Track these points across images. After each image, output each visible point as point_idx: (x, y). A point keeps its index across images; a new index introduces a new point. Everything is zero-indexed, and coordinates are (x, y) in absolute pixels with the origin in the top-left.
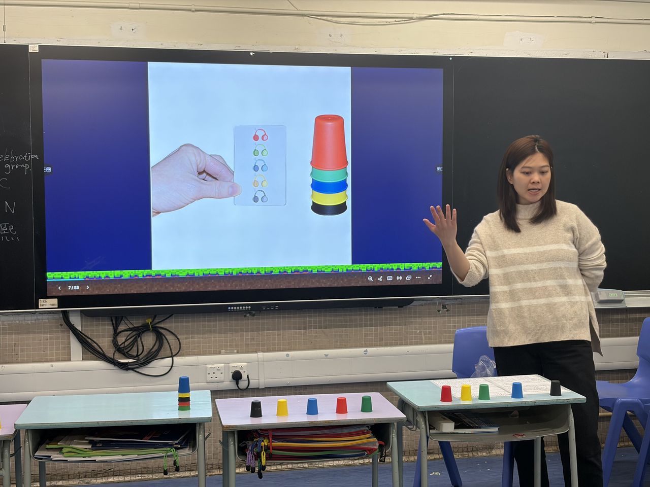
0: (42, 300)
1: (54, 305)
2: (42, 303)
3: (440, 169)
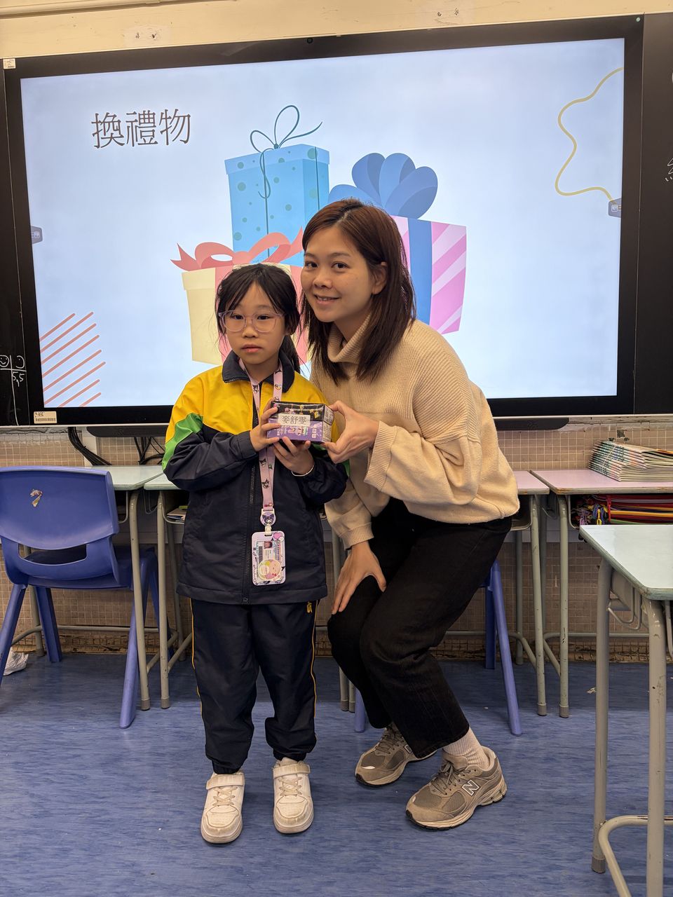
0: (37, 413)
1: (52, 419)
2: (38, 418)
3: (617, 208)
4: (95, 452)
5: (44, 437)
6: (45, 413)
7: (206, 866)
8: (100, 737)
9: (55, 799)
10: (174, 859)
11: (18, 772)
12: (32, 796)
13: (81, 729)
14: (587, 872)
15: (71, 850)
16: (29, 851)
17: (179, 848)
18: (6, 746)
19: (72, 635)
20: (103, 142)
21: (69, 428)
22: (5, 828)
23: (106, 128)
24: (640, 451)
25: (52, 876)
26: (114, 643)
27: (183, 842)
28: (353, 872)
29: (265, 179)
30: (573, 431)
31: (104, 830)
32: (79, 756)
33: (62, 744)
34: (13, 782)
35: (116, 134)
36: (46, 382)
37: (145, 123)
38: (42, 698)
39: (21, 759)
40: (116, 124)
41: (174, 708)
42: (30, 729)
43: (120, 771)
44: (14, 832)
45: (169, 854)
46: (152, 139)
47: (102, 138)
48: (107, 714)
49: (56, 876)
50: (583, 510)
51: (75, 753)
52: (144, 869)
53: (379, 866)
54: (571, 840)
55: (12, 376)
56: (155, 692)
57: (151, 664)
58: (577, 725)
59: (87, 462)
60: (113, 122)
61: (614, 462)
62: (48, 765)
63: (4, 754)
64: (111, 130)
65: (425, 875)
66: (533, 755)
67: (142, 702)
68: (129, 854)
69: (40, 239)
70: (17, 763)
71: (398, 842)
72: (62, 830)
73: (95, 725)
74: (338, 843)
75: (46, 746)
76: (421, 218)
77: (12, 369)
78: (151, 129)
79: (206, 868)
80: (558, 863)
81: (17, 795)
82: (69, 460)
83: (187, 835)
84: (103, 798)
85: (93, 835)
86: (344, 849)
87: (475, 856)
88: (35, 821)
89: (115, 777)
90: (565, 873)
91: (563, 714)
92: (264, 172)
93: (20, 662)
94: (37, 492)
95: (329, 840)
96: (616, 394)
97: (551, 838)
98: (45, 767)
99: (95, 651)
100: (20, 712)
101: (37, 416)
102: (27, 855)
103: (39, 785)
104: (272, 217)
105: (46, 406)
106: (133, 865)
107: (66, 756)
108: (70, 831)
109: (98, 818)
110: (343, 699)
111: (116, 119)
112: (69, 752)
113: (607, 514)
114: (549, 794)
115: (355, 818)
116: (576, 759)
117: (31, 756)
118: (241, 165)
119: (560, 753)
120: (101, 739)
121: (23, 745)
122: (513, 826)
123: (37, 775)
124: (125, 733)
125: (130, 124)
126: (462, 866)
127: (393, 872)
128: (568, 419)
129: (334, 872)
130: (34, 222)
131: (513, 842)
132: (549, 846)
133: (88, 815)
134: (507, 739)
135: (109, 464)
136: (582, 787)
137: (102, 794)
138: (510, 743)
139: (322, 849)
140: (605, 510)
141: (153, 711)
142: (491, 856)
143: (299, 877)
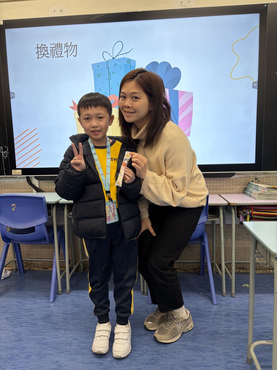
0: (13, 170)
1: (20, 173)
2: (14, 172)
3: (256, 85)
4: (38, 186)
5: (16, 180)
6: (17, 170)
7: (87, 362)
8: (42, 306)
9: (24, 333)
10: (74, 359)
11: (8, 322)
12: (14, 332)
13: (33, 303)
14: (244, 364)
15: (31, 355)
16: (14, 356)
17: (76, 354)
18: (3, 310)
19: (28, 262)
20: (40, 56)
21: (27, 177)
22: (3, 346)
23: (42, 51)
24: (265, 187)
25: (24, 367)
26: (46, 266)
27: (77, 352)
28: (148, 364)
29: (109, 72)
30: (237, 178)
31: (45, 347)
32: (33, 315)
33: (26, 309)
34: (6, 326)
35: (46, 53)
36: (17, 157)
37: (58, 48)
38: (17, 289)
39: (9, 316)
40: (46, 48)
41: (72, 294)
42: (12, 303)
43: (51, 321)
44: (7, 348)
45: (72, 357)
46: (61, 55)
47: (40, 55)
48: (44, 296)
49: (26, 367)
50: (241, 212)
51: (31, 314)
52: (62, 364)
53: (159, 362)
54: (238, 350)
55: (3, 155)
56: (64, 287)
57: (62, 275)
58: (239, 300)
59: (34, 191)
60: (44, 48)
61: (254, 191)
62: (21, 318)
63: (2, 314)
64: (44, 51)
65: (178, 365)
66: (220, 313)
67: (58, 291)
68: (56, 357)
69: (14, 97)
70: (7, 318)
71: (167, 351)
72: (28, 347)
73: (40, 301)
74: (142, 352)
75: (19, 310)
76: (174, 89)
77: (2, 152)
78: (61, 51)
79: (87, 363)
80: (233, 360)
81: (8, 332)
82: (26, 190)
83: (80, 349)
84: (44, 333)
85: (40, 349)
86: (144, 354)
87: (199, 357)
88: (16, 343)
89: (48, 324)
90: (235, 364)
91: (233, 296)
92: (108, 69)
93: (7, 274)
94: (14, 205)
95: (138, 351)
96: (255, 163)
97: (229, 349)
98: (19, 320)
99: (38, 269)
100: (8, 296)
101: (13, 172)
102: (13, 358)
103: (17, 327)
104: (112, 88)
105: (17, 167)
106: (57, 362)
107: (28, 315)
108: (30, 347)
109: (42, 342)
110: (142, 290)
111: (46, 47)
112: (29, 313)
113: (252, 213)
114: (228, 330)
115: (149, 341)
116: (239, 315)
117: (13, 315)
118: (98, 66)
119: (232, 313)
120: (42, 307)
121: (10, 310)
122: (214, 344)
123: (16, 323)
124: (52, 304)
125: (51, 49)
126: (193, 362)
127: (165, 365)
128: (235, 173)
129: (140, 364)
130: (11, 90)
131: (214, 351)
132: (228, 352)
133: (38, 340)
134: (210, 306)
135: (43, 192)
136: (242, 327)
137: (43, 331)
138: (211, 308)
139: (135, 355)
140: (251, 212)
141: (64, 295)
142: (205, 357)
143: (126, 367)
